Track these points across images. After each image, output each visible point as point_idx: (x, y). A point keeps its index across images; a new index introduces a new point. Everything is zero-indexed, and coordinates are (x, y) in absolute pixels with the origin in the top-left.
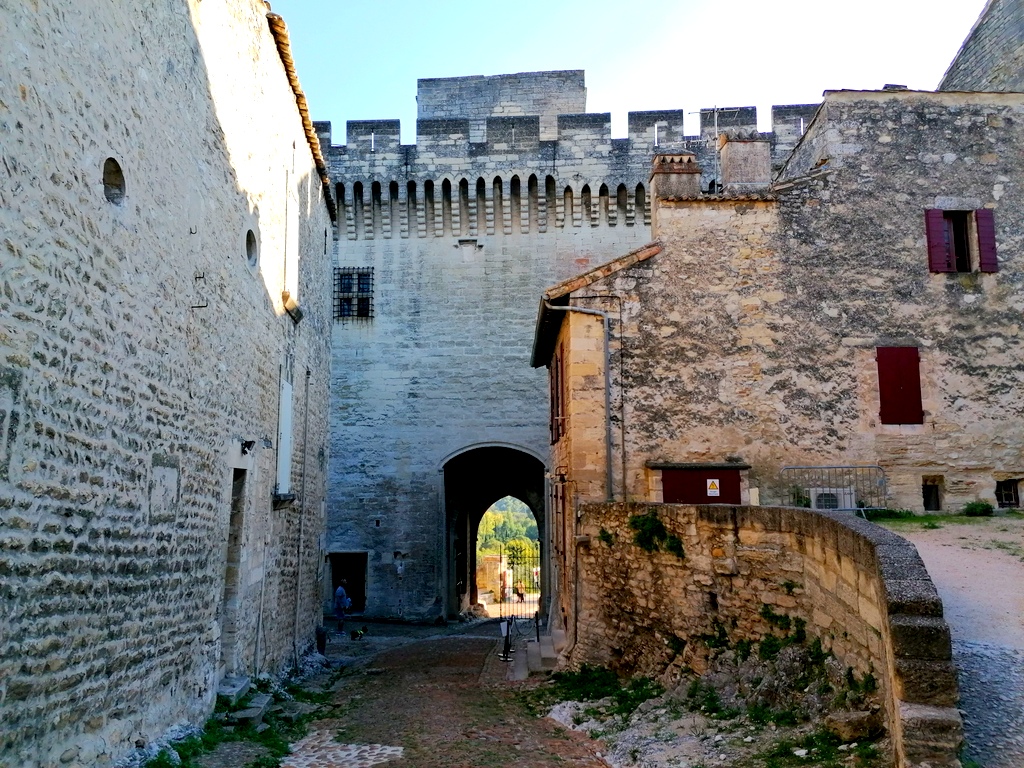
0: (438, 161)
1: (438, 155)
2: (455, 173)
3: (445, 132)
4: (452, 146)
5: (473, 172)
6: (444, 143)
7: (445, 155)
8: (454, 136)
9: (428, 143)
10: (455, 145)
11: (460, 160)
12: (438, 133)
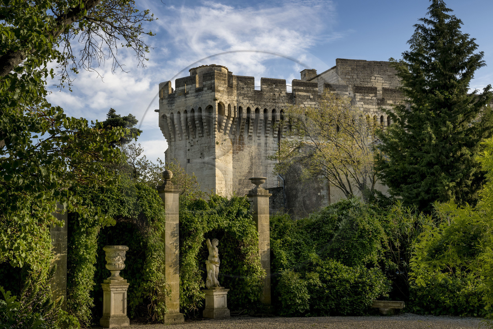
0: (365, 106)
1: (365, 103)
2: (372, 113)
3: (367, 93)
4: (370, 99)
5: (379, 113)
6: (367, 98)
7: (368, 104)
8: (371, 95)
9: (360, 97)
10: (371, 99)
11: (374, 107)
12: (364, 93)
